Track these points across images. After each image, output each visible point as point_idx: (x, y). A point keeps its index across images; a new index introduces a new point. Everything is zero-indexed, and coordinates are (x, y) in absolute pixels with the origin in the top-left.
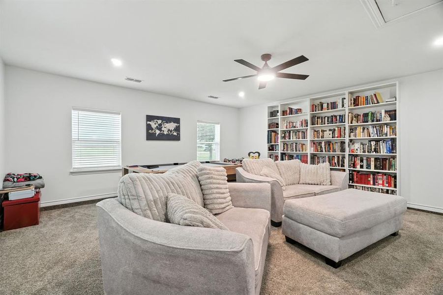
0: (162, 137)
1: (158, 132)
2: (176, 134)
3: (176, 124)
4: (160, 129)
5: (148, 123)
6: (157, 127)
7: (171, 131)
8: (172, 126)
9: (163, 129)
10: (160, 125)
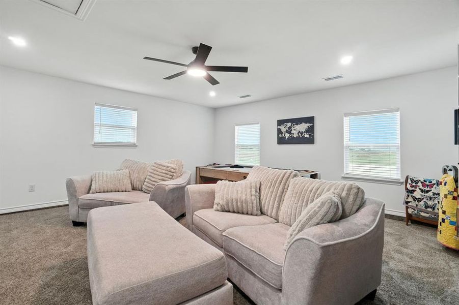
0: (292, 141)
1: (287, 135)
2: (308, 136)
3: (308, 125)
4: (289, 132)
5: (279, 127)
6: (287, 130)
7: (302, 134)
8: (303, 127)
9: (292, 132)
10: (290, 128)
